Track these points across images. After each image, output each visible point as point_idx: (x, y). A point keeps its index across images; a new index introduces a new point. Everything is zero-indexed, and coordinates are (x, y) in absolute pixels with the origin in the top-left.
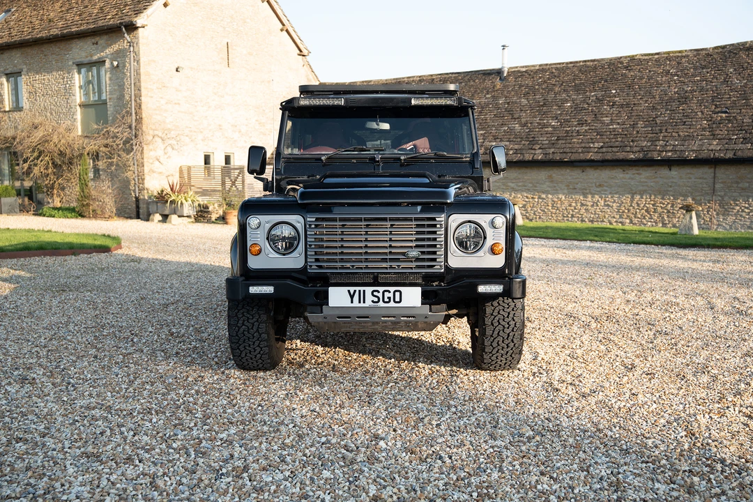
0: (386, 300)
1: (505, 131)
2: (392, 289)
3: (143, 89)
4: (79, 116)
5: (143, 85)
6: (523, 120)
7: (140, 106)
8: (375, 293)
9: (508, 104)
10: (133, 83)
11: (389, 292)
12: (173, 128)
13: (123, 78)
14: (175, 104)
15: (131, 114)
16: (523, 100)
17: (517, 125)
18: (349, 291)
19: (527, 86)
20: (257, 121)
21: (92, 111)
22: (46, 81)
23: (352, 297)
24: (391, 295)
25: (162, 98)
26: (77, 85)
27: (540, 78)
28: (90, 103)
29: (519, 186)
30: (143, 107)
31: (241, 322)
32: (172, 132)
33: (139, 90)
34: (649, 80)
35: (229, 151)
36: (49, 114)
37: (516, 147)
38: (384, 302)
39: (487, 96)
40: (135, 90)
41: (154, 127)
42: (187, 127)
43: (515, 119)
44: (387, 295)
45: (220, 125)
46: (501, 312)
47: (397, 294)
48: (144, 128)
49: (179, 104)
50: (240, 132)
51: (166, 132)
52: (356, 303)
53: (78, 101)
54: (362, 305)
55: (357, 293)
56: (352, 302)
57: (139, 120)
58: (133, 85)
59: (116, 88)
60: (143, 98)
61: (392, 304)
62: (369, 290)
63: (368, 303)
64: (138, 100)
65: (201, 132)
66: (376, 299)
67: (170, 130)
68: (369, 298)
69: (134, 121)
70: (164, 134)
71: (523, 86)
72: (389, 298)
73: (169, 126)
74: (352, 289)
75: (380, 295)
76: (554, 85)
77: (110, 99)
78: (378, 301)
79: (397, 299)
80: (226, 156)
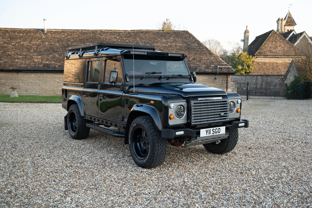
0: (216, 132)
1: (51, 57)
2: (218, 128)
6: (59, 53)
8: (213, 130)
9: (50, 45)
16: (57, 44)
17: (57, 55)
18: (206, 130)
19: (58, 38)
23: (207, 132)
24: (217, 130)
27: (63, 35)
29: (61, 81)
34: (110, 40)
37: (59, 64)
39: (39, 41)
43: (55, 52)
44: (216, 130)
47: (219, 129)
52: (208, 135)
54: (210, 135)
61: (218, 134)
62: (211, 129)
63: (211, 134)
66: (213, 132)
68: (212, 132)
71: (56, 38)
72: (217, 131)
74: (207, 129)
75: (214, 131)
76: (70, 39)
78: (214, 133)
79: (219, 132)
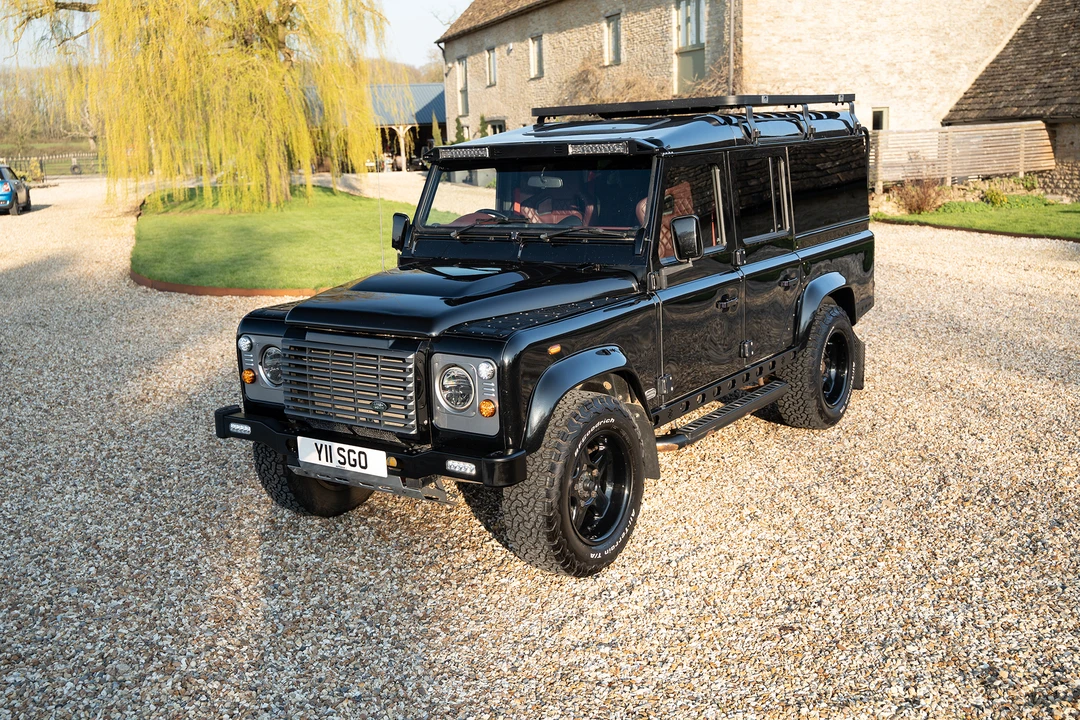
0: (352, 462)
2: (358, 449)
3: (744, 26)
4: (675, 69)
5: (745, 19)
7: (741, 49)
8: (341, 452)
10: (732, 17)
11: (355, 452)
12: (790, 77)
13: (723, 12)
14: (795, 40)
15: (729, 62)
18: (316, 445)
20: (933, 52)
21: (689, 59)
22: (644, 22)
23: (320, 452)
24: (356, 457)
25: (773, 34)
26: (675, 25)
28: (688, 49)
30: (744, 51)
32: (788, 84)
33: (741, 27)
35: (879, 105)
36: (645, 68)
38: (350, 464)
40: (735, 28)
41: (759, 79)
42: (811, 74)
44: (352, 456)
45: (866, 66)
48: (744, 83)
49: (800, 40)
50: (901, 72)
51: (778, 84)
52: (323, 462)
53: (675, 48)
54: (329, 464)
55: (324, 447)
56: (319, 459)
57: (738, 71)
58: (732, 21)
59: (715, 25)
60: (744, 39)
61: (358, 469)
62: (336, 446)
63: (335, 464)
64: (739, 42)
65: (835, 79)
67: (784, 81)
68: (336, 457)
69: (732, 73)
70: (775, 88)
72: (355, 461)
73: (783, 75)
74: (319, 442)
77: (708, 42)
80: (874, 113)
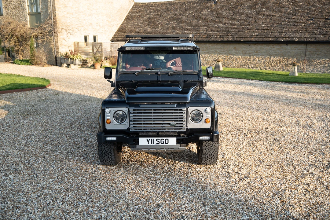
0: (162, 143)
1: (216, 27)
2: (165, 138)
3: (56, 8)
4: (28, 19)
5: (56, 6)
6: (224, 22)
7: (55, 15)
8: (158, 140)
9: (218, 14)
10: (52, 5)
11: (163, 139)
12: (70, 25)
13: (47, 2)
14: (71, 14)
15: (52, 19)
16: (224, 13)
17: (221, 24)
18: (147, 139)
19: (226, 6)
20: (107, 21)
21: (34, 17)
22: (13, 2)
23: (148, 141)
25: (65, 11)
26: (27, 5)
27: (232, 2)
28: (33, 13)
29: (222, 52)
30: (57, 16)
31: (103, 149)
32: (70, 27)
33: (55, 8)
34: (280, 4)
35: (95, 35)
36: (15, 18)
37: (221, 34)
38: (161, 143)
39: (208, 10)
40: (53, 8)
41: (62, 25)
42: (76, 24)
43: (220, 21)
44: (162, 141)
45: (91, 23)
46: (209, 145)
47: (167, 140)
48: (58, 25)
49: (72, 14)
50: (100, 26)
51: (67, 27)
52: (150, 144)
53: (28, 12)
54: (152, 144)
55: (150, 140)
56: (148, 144)
57: (55, 22)
58: (52, 6)
59: (44, 7)
60: (56, 12)
61: (165, 144)
62: (155, 139)
63: (155, 144)
64: (54, 13)
65: (83, 26)
67: (69, 26)
68: (155, 142)
69: (53, 22)
70: (67, 28)
71: (224, 6)
72: (163, 142)
73: (68, 24)
75: (160, 141)
76: (238, 6)
77: (42, 12)
78: (159, 143)
79: (167, 142)
80: (94, 37)
